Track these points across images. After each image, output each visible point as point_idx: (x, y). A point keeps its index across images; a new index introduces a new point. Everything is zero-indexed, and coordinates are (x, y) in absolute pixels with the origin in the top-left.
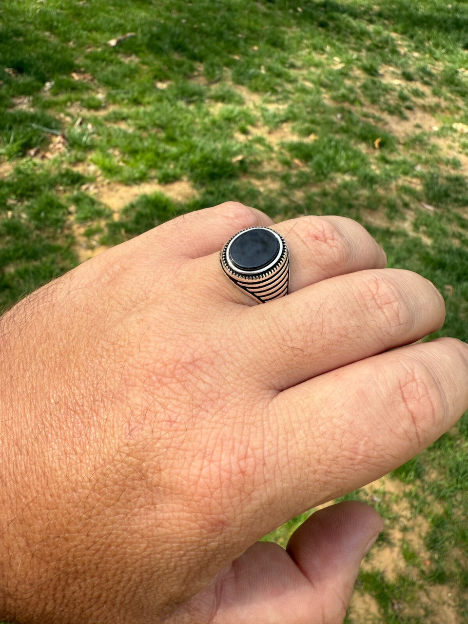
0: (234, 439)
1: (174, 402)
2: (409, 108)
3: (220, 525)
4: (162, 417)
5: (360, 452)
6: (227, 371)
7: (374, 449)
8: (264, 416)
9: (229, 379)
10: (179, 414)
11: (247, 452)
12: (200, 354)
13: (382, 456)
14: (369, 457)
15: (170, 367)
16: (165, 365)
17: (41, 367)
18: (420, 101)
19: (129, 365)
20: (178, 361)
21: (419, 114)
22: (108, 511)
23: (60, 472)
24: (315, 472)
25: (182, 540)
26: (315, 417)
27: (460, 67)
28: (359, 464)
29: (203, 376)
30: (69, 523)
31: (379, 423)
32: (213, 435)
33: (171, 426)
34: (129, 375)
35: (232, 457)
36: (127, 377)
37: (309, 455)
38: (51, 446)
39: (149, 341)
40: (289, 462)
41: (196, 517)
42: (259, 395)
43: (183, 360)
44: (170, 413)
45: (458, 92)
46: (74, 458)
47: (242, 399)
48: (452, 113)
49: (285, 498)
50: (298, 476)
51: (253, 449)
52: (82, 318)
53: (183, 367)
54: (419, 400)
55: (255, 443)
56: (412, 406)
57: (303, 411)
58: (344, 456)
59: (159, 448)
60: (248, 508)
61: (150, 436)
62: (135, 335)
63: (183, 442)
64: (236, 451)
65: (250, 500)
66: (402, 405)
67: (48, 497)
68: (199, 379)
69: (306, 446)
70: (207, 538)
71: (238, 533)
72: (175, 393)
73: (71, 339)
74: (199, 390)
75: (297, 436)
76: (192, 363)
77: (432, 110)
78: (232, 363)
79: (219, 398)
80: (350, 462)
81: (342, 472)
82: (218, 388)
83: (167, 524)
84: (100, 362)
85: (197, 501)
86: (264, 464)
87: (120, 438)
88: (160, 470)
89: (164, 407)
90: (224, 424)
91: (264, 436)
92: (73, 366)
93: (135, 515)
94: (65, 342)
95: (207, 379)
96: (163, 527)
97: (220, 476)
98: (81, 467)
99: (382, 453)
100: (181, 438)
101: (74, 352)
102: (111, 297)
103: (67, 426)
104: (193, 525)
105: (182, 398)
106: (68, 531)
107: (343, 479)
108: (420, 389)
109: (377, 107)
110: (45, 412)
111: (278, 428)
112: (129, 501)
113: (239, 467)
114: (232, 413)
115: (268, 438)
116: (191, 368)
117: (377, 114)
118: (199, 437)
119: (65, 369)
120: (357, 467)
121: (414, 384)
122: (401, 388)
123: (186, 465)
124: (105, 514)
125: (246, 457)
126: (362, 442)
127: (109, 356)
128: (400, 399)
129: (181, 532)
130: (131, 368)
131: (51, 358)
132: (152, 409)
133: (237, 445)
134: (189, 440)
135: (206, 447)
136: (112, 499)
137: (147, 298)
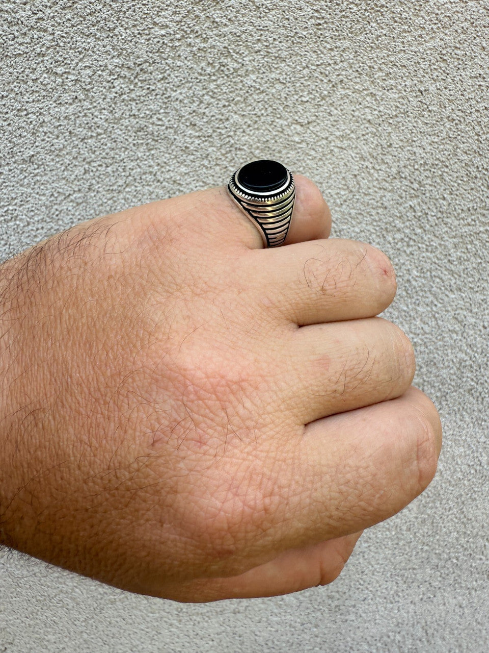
4: (192, 435)
5: (374, 504)
7: (385, 503)
11: (273, 489)
12: (248, 374)
24: (330, 517)
28: (369, 515)
29: (244, 400)
31: (394, 479)
33: (200, 447)
35: (258, 493)
44: (201, 433)
51: (279, 487)
53: (228, 385)
56: (421, 465)
59: (181, 468)
61: (175, 453)
63: (209, 467)
64: (263, 487)
65: (265, 536)
74: (238, 414)
76: (238, 383)
79: (255, 427)
86: (288, 503)
87: (141, 445)
89: (196, 424)
100: (209, 463)
108: (431, 449)
112: (137, 510)
113: (264, 503)
114: (265, 446)
118: (228, 466)
121: (428, 444)
122: (418, 446)
125: (271, 494)
126: (378, 495)
133: (265, 481)
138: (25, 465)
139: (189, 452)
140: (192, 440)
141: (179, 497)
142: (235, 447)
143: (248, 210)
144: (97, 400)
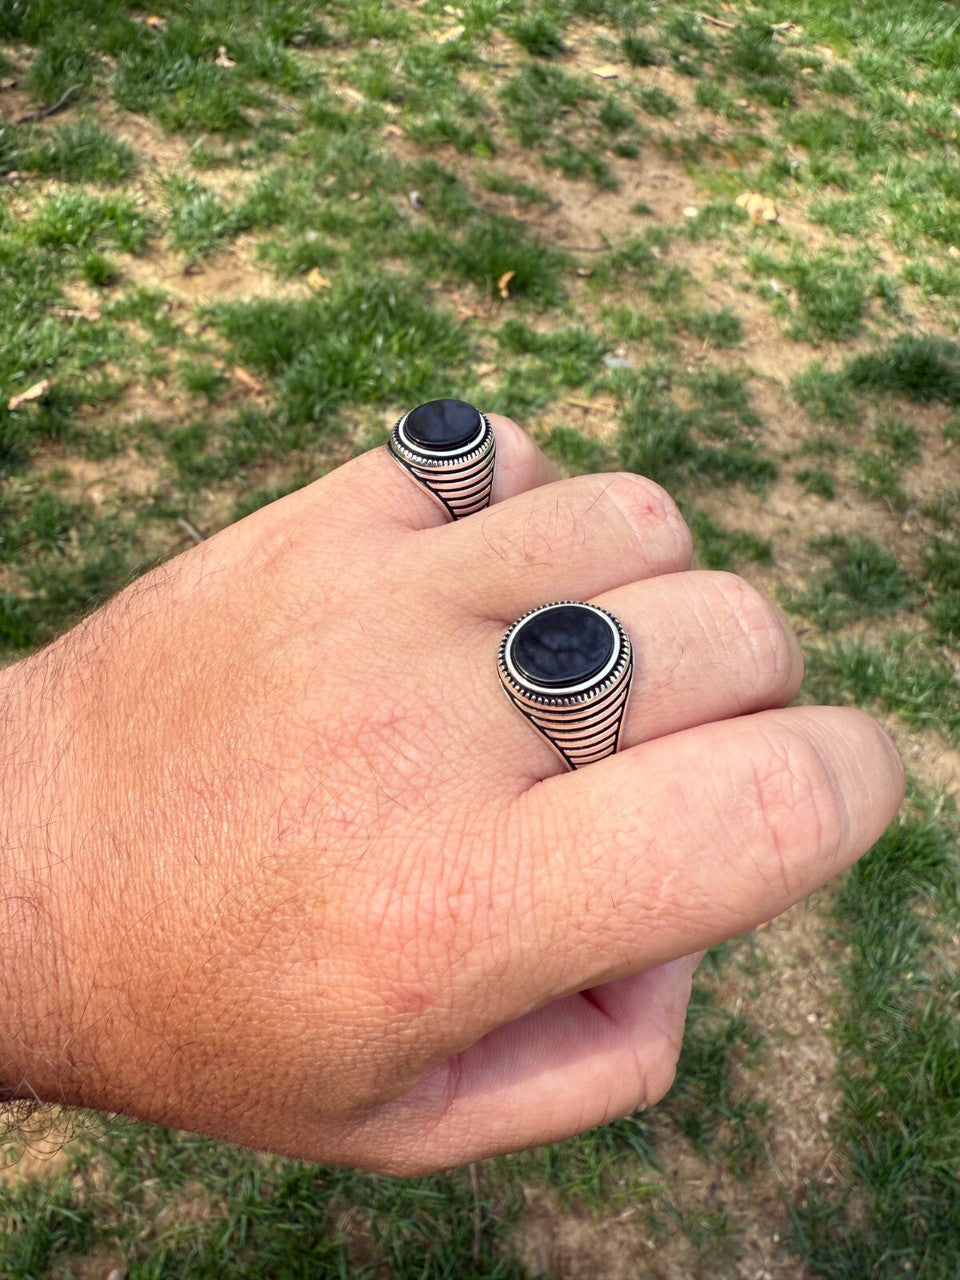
0: (444, 859)
1: (353, 789)
2: (626, 153)
3: (419, 1001)
4: (333, 813)
5: (662, 895)
6: (447, 742)
7: (688, 892)
8: (501, 822)
9: (450, 754)
10: (360, 811)
11: (463, 882)
12: (405, 709)
13: (705, 906)
14: (677, 905)
15: (351, 728)
16: (345, 725)
17: (153, 712)
18: (660, 127)
19: (286, 720)
20: (365, 720)
21: (653, 167)
22: (245, 963)
23: (174, 893)
24: (579, 926)
25: (358, 1021)
26: (585, 829)
27: (780, 17)
28: (659, 917)
29: (404, 747)
30: (187, 975)
31: (702, 847)
32: (411, 850)
33: (345, 829)
34: (286, 737)
35: (438, 891)
36: (283, 741)
37: (569, 895)
38: (163, 849)
39: (323, 682)
40: (534, 906)
41: (378, 983)
42: (499, 784)
43: (374, 719)
44: (344, 807)
45: (765, 91)
46: (197, 870)
47: (467, 791)
48: (740, 160)
49: (526, 966)
50: (548, 931)
51: (473, 878)
52: (218, 629)
53: (374, 730)
54: (792, 808)
55: (480, 867)
56: (774, 818)
57: (566, 818)
58: (631, 901)
59: (324, 866)
60: (460, 977)
61: (311, 845)
62: (301, 670)
63: (361, 857)
64: (445, 879)
65: (465, 965)
66: (757, 815)
67: (158, 931)
68: (398, 752)
69: (566, 879)
70: (399, 1020)
71: (448, 1018)
72: (354, 772)
73: (199, 668)
74: (396, 769)
75: (551, 861)
76: (391, 723)
77: (688, 154)
78: (458, 728)
79: (427, 786)
80: (643, 912)
81: (628, 929)
82: (428, 769)
83: (334, 994)
84: (242, 712)
85: (379, 958)
86: (491, 906)
87: (264, 844)
88: (324, 902)
89: (338, 797)
90: (431, 832)
91: (494, 857)
92: (200, 715)
93: (285, 972)
94: (190, 671)
95: (412, 753)
96: (327, 997)
97: (416, 919)
98: (207, 886)
99: (705, 899)
100: (360, 851)
101: (203, 692)
102: (267, 595)
103: (188, 817)
104: (373, 997)
105: (365, 784)
106: (187, 989)
107: (630, 941)
108: (796, 786)
109: (535, 156)
110: (156, 790)
111: (521, 845)
112: (276, 949)
113: (449, 907)
114: (447, 814)
115: (502, 862)
116: (386, 732)
117: (533, 179)
118: (387, 853)
119: (188, 720)
120: (655, 923)
121: (786, 776)
122: (757, 783)
123: (364, 897)
124: (240, 966)
125: (460, 891)
126: (667, 880)
127: (257, 703)
128: (753, 804)
129: (355, 1007)
130: (289, 726)
131: (168, 698)
132: (318, 798)
133: (448, 869)
134: (372, 856)
135: (398, 868)
136: (250, 942)
137: (327, 600)
138: (108, 925)
139: (332, 840)
140: (333, 820)
141: (331, 910)
142: (398, 821)
143: (424, 481)
144: (201, 793)
